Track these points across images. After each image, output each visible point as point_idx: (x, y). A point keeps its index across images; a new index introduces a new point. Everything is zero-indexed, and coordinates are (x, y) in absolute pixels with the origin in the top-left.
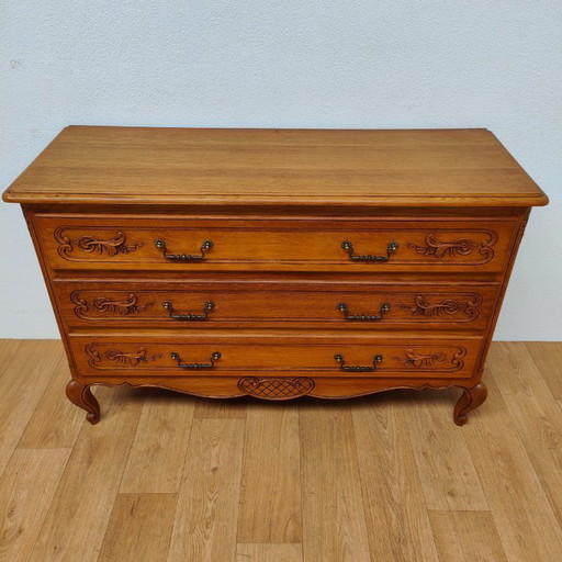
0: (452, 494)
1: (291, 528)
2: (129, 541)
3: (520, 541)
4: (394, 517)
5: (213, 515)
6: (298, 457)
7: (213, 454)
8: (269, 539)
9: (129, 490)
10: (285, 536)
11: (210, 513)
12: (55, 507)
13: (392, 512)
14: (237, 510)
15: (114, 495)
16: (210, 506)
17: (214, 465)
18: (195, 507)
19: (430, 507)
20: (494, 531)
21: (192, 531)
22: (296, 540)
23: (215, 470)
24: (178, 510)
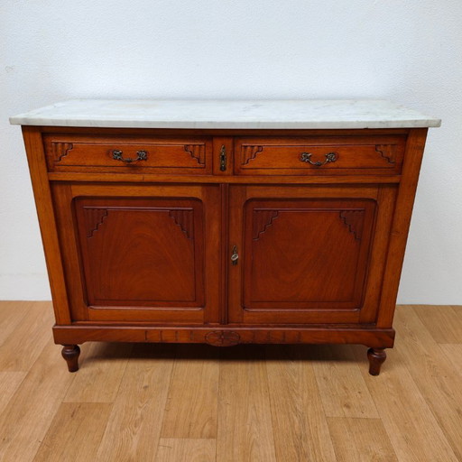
0: (348, 406)
1: (207, 427)
2: (68, 435)
3: (407, 440)
4: (297, 421)
5: (142, 418)
6: (217, 379)
7: (146, 376)
8: (188, 436)
9: (72, 400)
10: (202, 433)
11: (139, 417)
12: (8, 412)
13: (295, 417)
14: (162, 414)
15: (59, 403)
16: (139, 412)
17: (145, 384)
18: (126, 412)
19: (329, 415)
20: (384, 432)
21: (122, 429)
22: (211, 436)
23: (146, 387)
24: (112, 414)
